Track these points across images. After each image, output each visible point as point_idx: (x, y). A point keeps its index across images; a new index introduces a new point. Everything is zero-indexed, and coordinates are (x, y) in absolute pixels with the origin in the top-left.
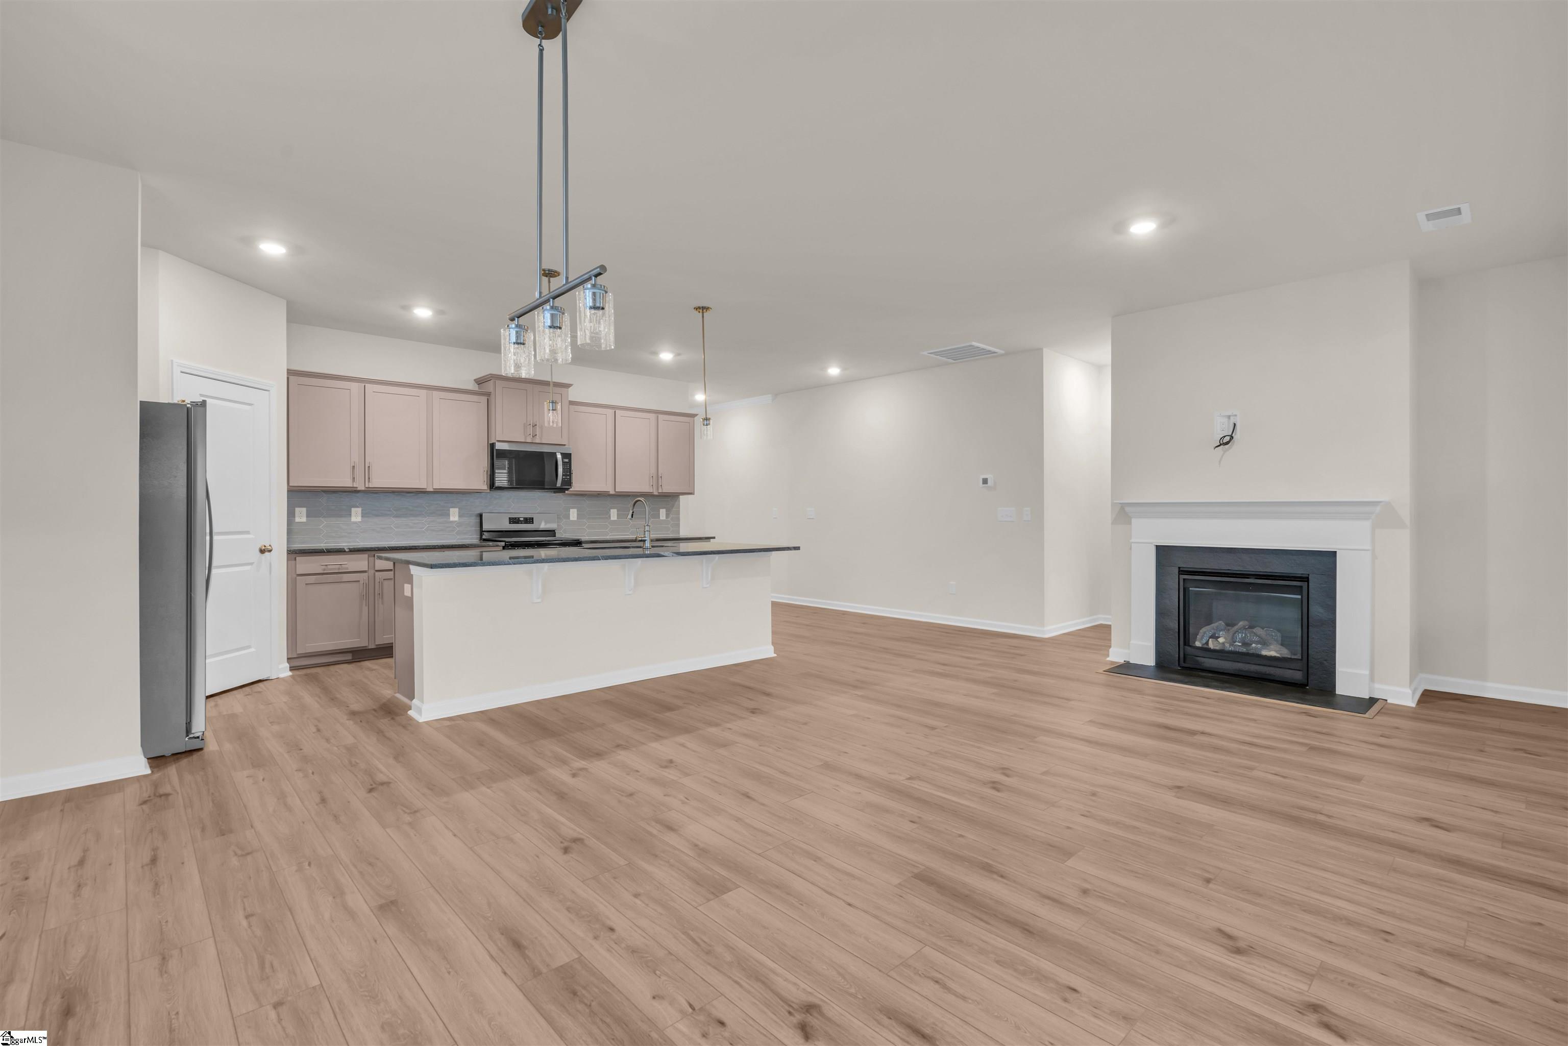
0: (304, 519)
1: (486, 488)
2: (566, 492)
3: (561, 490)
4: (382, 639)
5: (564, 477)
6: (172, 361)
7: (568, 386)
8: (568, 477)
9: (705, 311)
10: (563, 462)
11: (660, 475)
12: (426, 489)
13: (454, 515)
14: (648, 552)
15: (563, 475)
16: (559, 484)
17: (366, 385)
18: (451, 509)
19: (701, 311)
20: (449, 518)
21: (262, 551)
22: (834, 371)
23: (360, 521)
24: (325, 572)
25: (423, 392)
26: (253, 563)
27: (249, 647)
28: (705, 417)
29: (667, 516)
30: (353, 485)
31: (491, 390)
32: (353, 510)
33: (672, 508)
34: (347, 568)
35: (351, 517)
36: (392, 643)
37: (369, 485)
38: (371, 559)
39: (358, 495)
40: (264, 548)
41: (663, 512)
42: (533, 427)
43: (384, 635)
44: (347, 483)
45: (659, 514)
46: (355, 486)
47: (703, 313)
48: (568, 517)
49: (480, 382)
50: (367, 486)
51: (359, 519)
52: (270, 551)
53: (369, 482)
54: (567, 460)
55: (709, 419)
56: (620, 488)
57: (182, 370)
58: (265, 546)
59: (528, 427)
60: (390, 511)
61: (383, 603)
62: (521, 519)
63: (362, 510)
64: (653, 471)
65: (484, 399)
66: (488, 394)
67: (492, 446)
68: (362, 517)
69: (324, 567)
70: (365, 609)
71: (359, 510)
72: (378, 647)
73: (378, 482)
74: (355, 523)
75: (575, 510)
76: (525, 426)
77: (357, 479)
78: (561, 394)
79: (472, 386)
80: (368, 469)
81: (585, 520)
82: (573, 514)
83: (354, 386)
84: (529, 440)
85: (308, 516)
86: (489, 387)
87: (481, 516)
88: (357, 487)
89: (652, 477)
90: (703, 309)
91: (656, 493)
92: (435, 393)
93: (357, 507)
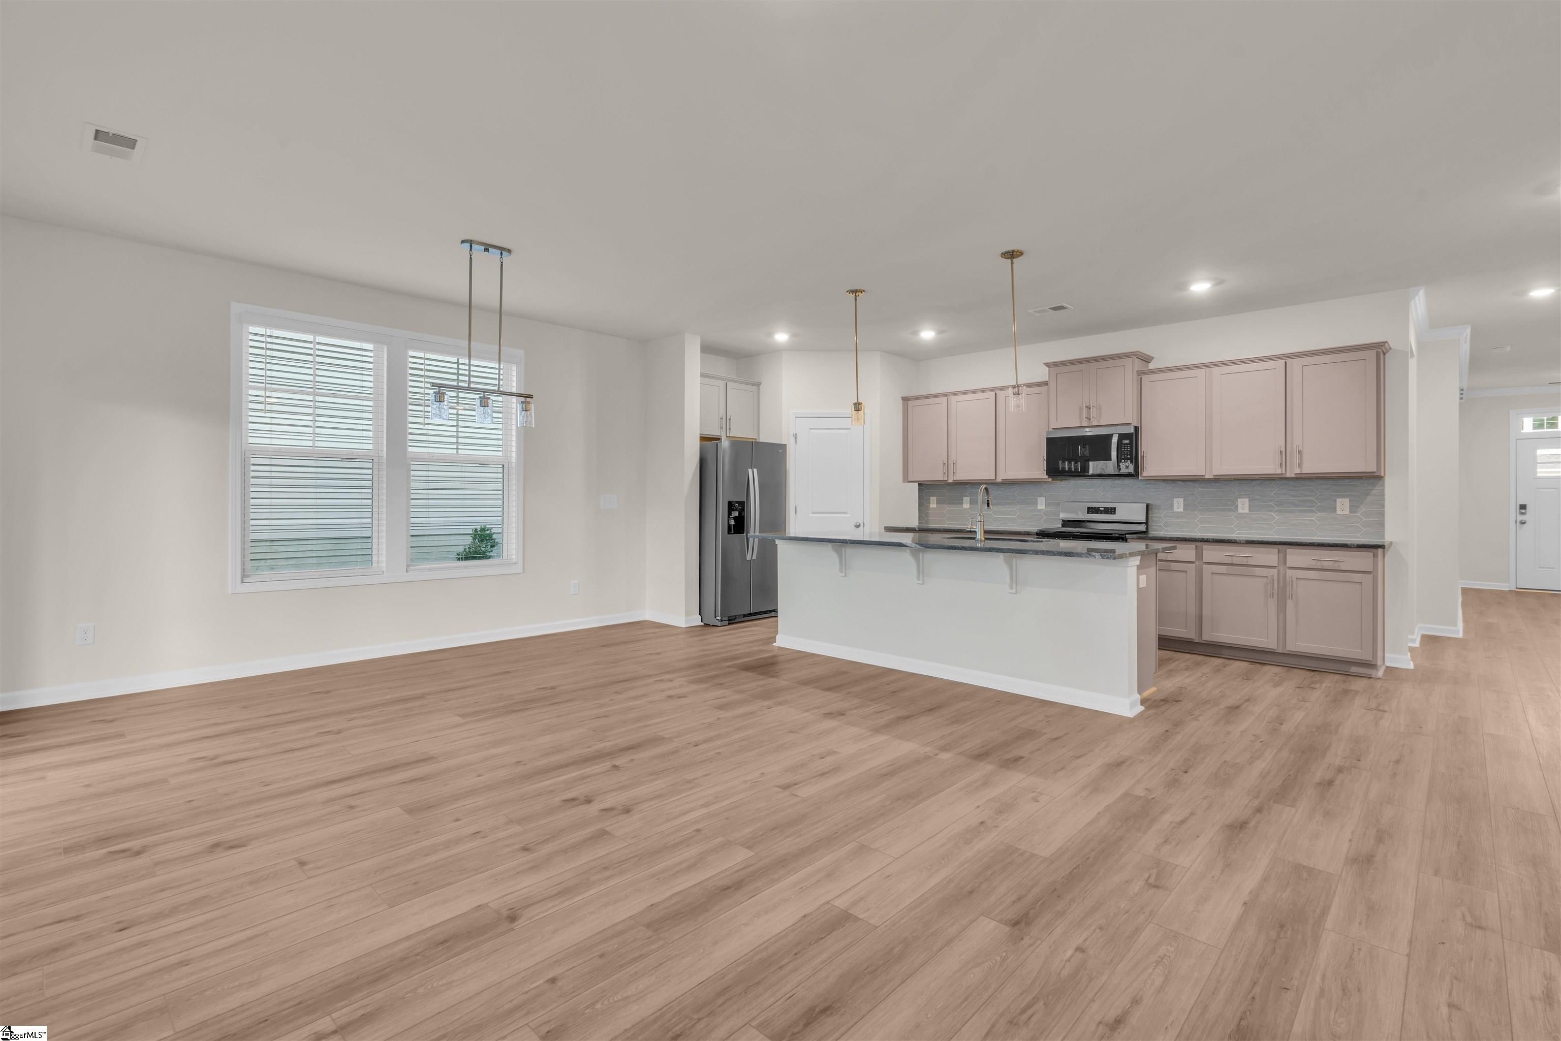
1: (1046, 477)
13: (1041, 504)
14: (979, 545)
18: (1037, 498)
20: (1037, 507)
48: (1172, 506)
51: (968, 506)
62: (1099, 508)
71: (968, 499)
74: (966, 509)
75: (1179, 500)
76: (1081, 411)
82: (1179, 505)
84: (1084, 424)
90: (1011, 255)
93: (967, 496)
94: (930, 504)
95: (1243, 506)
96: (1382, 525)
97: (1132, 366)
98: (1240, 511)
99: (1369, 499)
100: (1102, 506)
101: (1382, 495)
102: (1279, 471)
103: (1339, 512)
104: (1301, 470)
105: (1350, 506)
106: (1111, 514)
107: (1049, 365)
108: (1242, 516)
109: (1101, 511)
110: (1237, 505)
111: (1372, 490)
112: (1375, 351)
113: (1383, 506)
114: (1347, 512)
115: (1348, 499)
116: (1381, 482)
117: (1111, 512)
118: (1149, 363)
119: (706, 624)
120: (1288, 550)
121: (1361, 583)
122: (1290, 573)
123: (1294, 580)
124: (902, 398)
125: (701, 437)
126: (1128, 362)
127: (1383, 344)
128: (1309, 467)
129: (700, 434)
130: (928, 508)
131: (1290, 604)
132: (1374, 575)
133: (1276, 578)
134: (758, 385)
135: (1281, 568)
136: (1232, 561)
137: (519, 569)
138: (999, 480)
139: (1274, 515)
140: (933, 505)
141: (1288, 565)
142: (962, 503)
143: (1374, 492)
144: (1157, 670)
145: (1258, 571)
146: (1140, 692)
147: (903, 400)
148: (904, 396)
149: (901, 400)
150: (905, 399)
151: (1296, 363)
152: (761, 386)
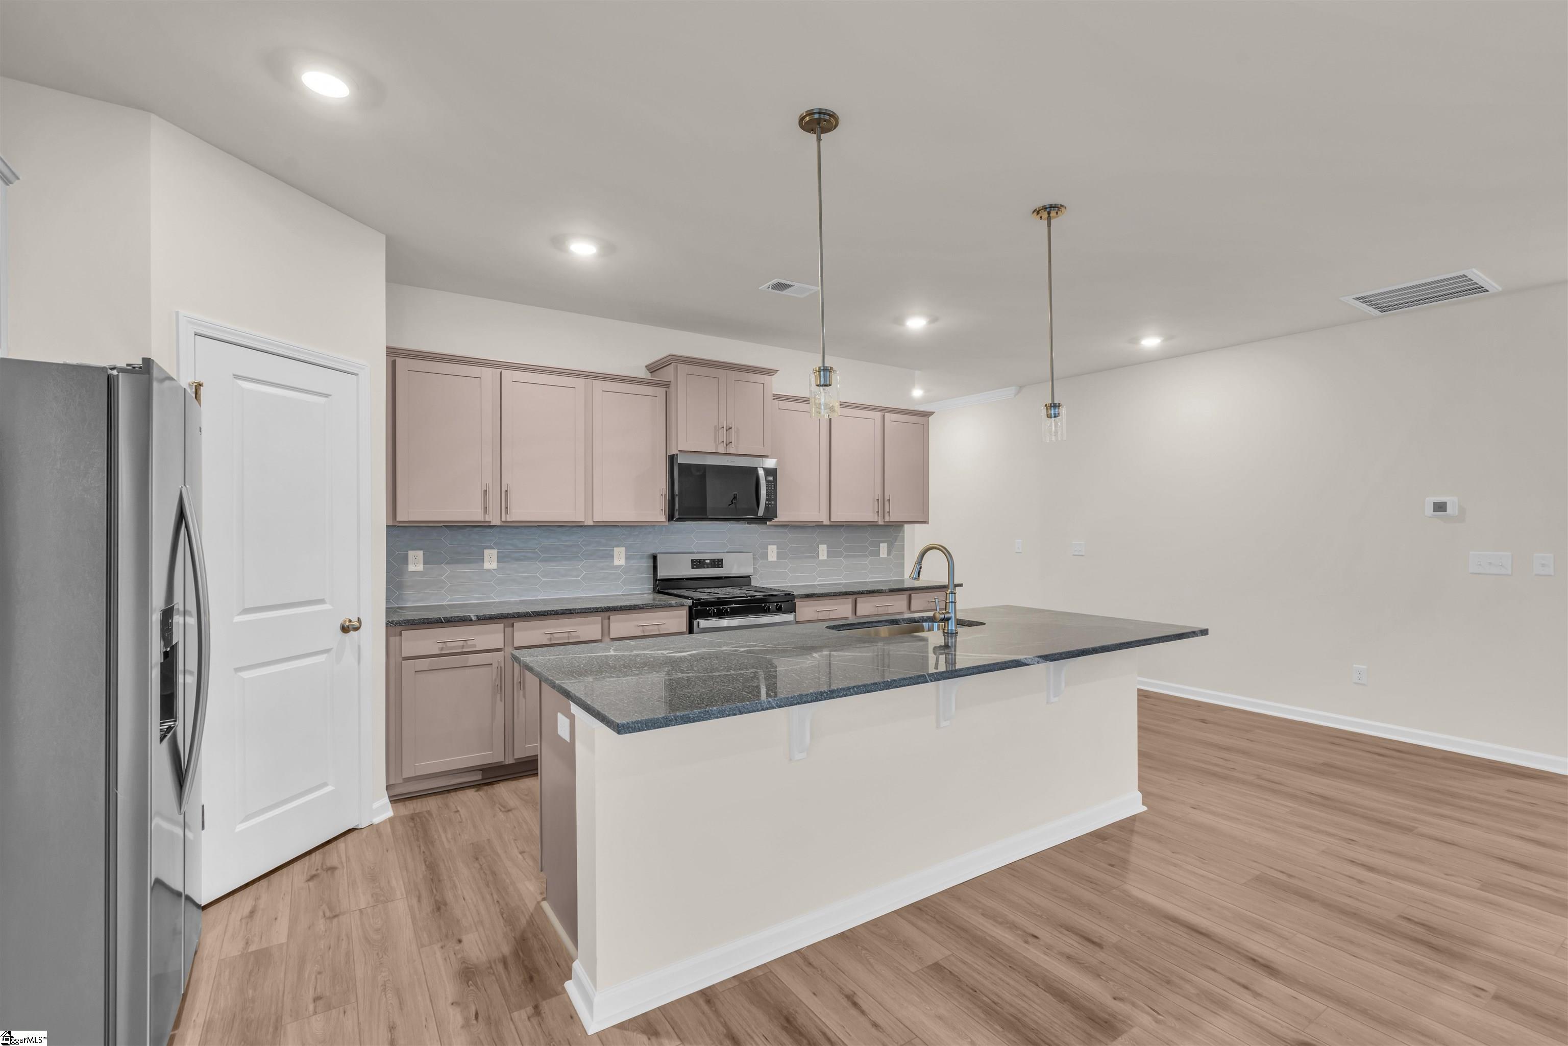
0: (420, 568)
1: (664, 519)
2: (768, 523)
3: (763, 520)
4: (522, 752)
5: (767, 502)
6: (177, 313)
7: (771, 372)
8: (773, 502)
9: (1053, 214)
10: (767, 481)
11: (887, 498)
12: (583, 522)
13: (619, 557)
15: (767, 500)
16: (761, 513)
17: (503, 371)
18: (615, 549)
19: (1045, 215)
20: (613, 562)
21: (345, 629)
22: (1151, 342)
23: (496, 567)
24: (443, 652)
25: (580, 382)
26: (331, 649)
27: (325, 785)
28: (1049, 402)
29: (889, 552)
30: (485, 517)
31: (672, 379)
32: (486, 552)
33: (895, 542)
34: (474, 646)
35: (483, 562)
36: (537, 755)
37: (506, 517)
38: (508, 630)
39: (491, 531)
40: (347, 623)
41: (884, 547)
42: (727, 430)
43: (526, 744)
44: (475, 514)
45: (880, 549)
46: (487, 519)
47: (1049, 219)
48: (765, 556)
49: (653, 368)
50: (503, 519)
51: (494, 565)
52: (357, 629)
53: (507, 513)
54: (771, 478)
55: (1060, 405)
56: (837, 517)
57: (197, 331)
58: (350, 621)
59: (720, 431)
60: (535, 553)
61: (524, 696)
62: (706, 561)
63: (498, 552)
64: (878, 492)
65: (661, 391)
66: (666, 385)
67: (672, 459)
68: (498, 562)
69: (441, 645)
70: (500, 706)
71: (494, 552)
72: (519, 761)
73: (520, 512)
74: (489, 571)
75: (776, 547)
76: (716, 429)
77: (490, 509)
78: (764, 384)
79: (643, 374)
80: (505, 495)
81: (787, 561)
83: (488, 374)
84: (721, 450)
85: (425, 563)
86: (667, 374)
87: (655, 558)
88: (490, 522)
89: (878, 500)
91: (881, 523)
92: (597, 383)
93: (491, 548)
100: (707, 557)
106: (718, 567)
109: (707, 564)
117: (718, 564)
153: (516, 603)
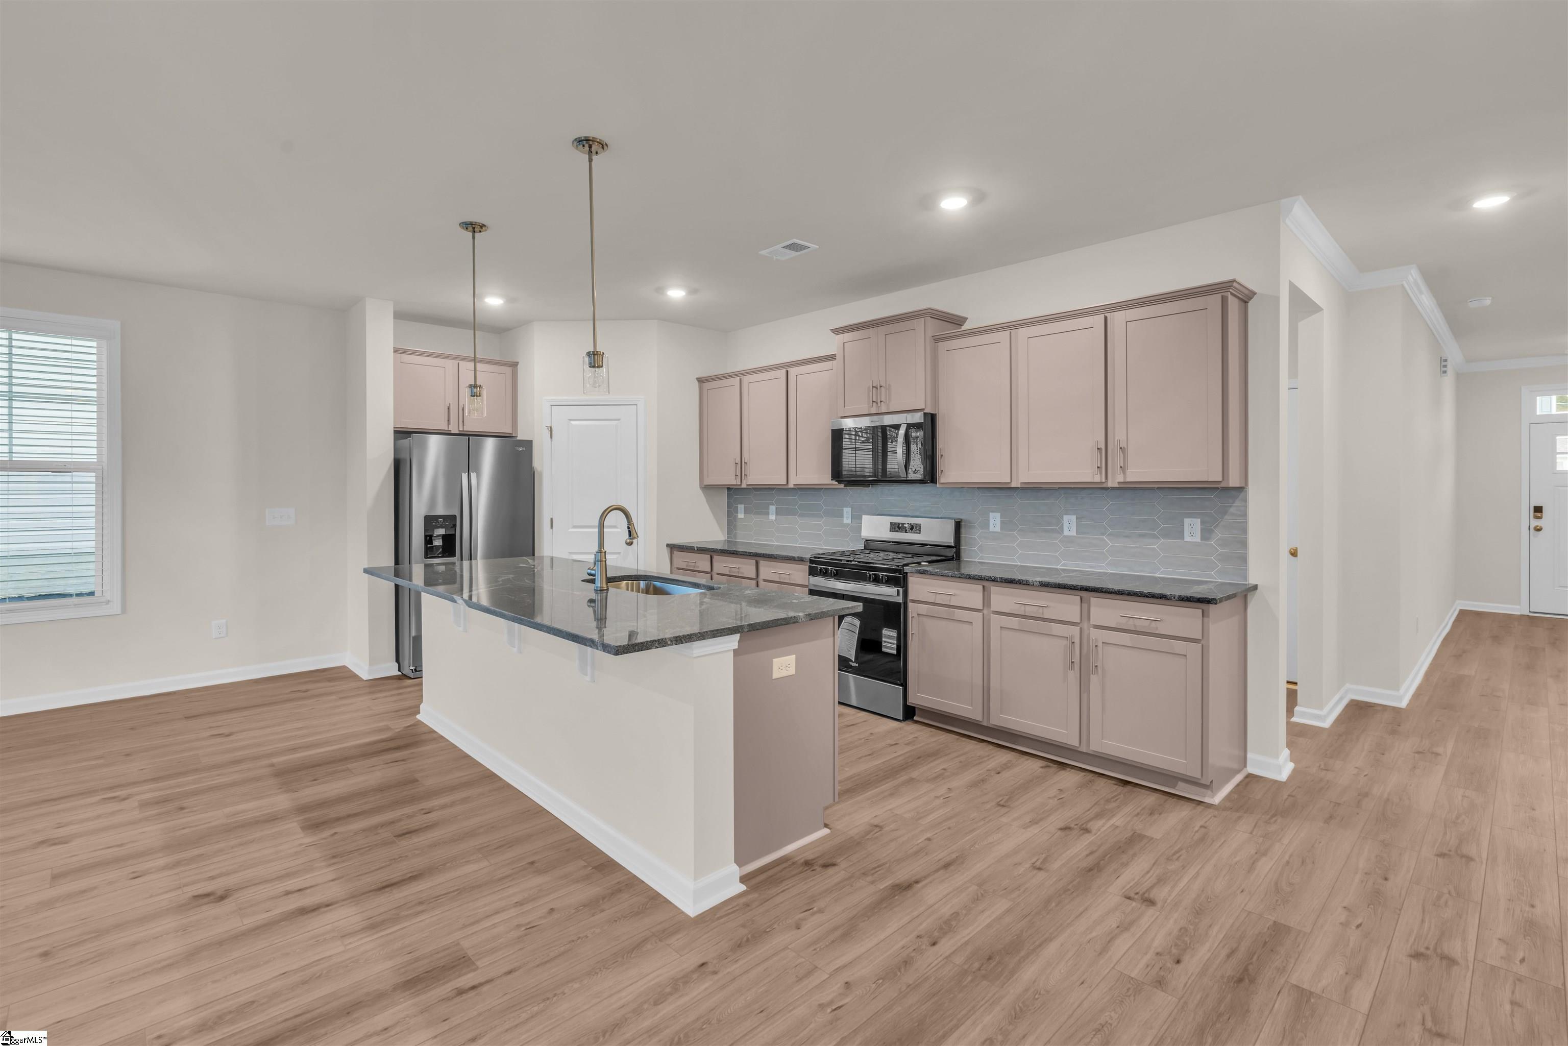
48: (986, 524)
51: (774, 517)
62: (905, 525)
74: (772, 521)
75: (998, 515)
82: (995, 521)
93: (773, 505)
94: (738, 513)
95: (1070, 525)
96: (1244, 559)
97: (923, 330)
98: (1066, 533)
99: (1227, 519)
101: (1245, 515)
102: (1097, 479)
103: (1187, 538)
104: (1125, 477)
105: (1201, 529)
106: (915, 532)
107: (837, 331)
108: (1069, 540)
110: (1063, 524)
111: (1231, 506)
112: (1220, 295)
113: (1245, 531)
114: (1197, 538)
115: (1199, 520)
116: (1242, 494)
117: (914, 529)
118: (962, 325)
119: (405, 675)
120: (1092, 599)
121: (1186, 656)
122: (1095, 633)
123: (1100, 645)
124: (697, 379)
125: (394, 431)
126: (919, 324)
127: (1230, 284)
128: (1136, 473)
129: (394, 428)
130: (736, 518)
131: (1094, 679)
132: (1202, 645)
133: (1077, 641)
134: (514, 365)
135: (1085, 625)
136: (1025, 611)
137: (116, 608)
138: (791, 485)
139: (1105, 538)
140: (741, 516)
141: (1093, 622)
142: (768, 514)
143: (1232, 510)
144: (837, 799)
145: (1057, 629)
146: (740, 860)
147: (699, 381)
148: (697, 376)
149: (697, 381)
150: (701, 381)
151: (1118, 319)
152: (518, 366)
153: (778, 547)
